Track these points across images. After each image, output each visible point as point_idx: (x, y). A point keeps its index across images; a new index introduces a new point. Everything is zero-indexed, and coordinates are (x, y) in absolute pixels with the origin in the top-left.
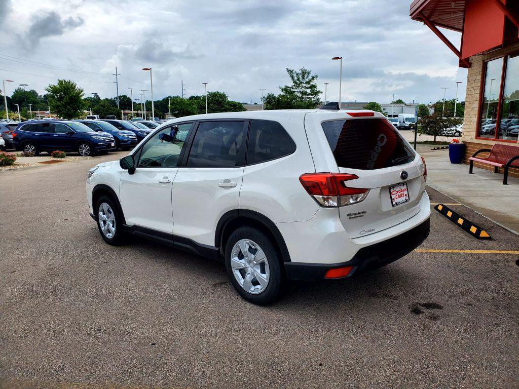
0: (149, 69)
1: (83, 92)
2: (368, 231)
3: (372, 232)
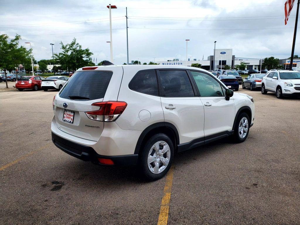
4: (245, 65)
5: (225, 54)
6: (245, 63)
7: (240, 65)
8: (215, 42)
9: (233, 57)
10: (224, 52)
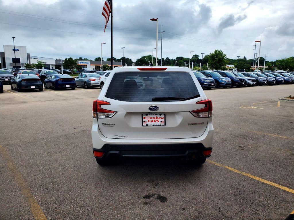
0: (260, 41)
1: (226, 56)
2: (121, 137)
3: (124, 138)
4: (42, 64)
5: (19, 51)
6: (42, 63)
7: (37, 64)
8: (14, 38)
9: (29, 55)
10: (17, 49)
